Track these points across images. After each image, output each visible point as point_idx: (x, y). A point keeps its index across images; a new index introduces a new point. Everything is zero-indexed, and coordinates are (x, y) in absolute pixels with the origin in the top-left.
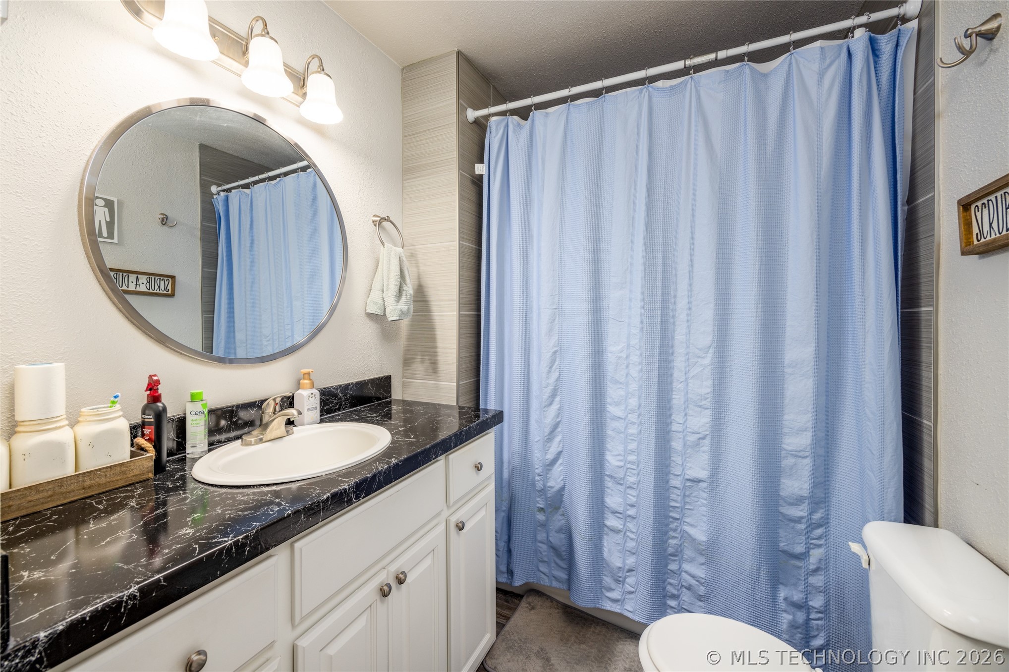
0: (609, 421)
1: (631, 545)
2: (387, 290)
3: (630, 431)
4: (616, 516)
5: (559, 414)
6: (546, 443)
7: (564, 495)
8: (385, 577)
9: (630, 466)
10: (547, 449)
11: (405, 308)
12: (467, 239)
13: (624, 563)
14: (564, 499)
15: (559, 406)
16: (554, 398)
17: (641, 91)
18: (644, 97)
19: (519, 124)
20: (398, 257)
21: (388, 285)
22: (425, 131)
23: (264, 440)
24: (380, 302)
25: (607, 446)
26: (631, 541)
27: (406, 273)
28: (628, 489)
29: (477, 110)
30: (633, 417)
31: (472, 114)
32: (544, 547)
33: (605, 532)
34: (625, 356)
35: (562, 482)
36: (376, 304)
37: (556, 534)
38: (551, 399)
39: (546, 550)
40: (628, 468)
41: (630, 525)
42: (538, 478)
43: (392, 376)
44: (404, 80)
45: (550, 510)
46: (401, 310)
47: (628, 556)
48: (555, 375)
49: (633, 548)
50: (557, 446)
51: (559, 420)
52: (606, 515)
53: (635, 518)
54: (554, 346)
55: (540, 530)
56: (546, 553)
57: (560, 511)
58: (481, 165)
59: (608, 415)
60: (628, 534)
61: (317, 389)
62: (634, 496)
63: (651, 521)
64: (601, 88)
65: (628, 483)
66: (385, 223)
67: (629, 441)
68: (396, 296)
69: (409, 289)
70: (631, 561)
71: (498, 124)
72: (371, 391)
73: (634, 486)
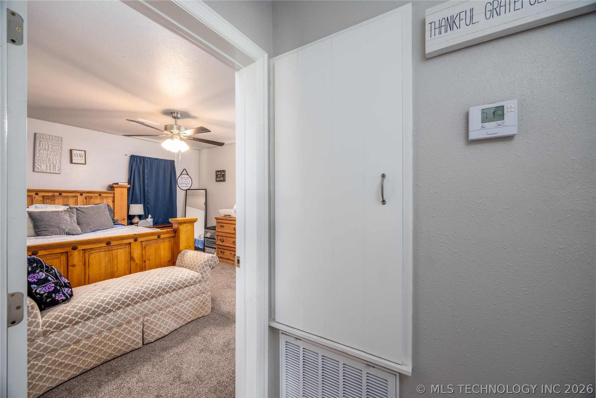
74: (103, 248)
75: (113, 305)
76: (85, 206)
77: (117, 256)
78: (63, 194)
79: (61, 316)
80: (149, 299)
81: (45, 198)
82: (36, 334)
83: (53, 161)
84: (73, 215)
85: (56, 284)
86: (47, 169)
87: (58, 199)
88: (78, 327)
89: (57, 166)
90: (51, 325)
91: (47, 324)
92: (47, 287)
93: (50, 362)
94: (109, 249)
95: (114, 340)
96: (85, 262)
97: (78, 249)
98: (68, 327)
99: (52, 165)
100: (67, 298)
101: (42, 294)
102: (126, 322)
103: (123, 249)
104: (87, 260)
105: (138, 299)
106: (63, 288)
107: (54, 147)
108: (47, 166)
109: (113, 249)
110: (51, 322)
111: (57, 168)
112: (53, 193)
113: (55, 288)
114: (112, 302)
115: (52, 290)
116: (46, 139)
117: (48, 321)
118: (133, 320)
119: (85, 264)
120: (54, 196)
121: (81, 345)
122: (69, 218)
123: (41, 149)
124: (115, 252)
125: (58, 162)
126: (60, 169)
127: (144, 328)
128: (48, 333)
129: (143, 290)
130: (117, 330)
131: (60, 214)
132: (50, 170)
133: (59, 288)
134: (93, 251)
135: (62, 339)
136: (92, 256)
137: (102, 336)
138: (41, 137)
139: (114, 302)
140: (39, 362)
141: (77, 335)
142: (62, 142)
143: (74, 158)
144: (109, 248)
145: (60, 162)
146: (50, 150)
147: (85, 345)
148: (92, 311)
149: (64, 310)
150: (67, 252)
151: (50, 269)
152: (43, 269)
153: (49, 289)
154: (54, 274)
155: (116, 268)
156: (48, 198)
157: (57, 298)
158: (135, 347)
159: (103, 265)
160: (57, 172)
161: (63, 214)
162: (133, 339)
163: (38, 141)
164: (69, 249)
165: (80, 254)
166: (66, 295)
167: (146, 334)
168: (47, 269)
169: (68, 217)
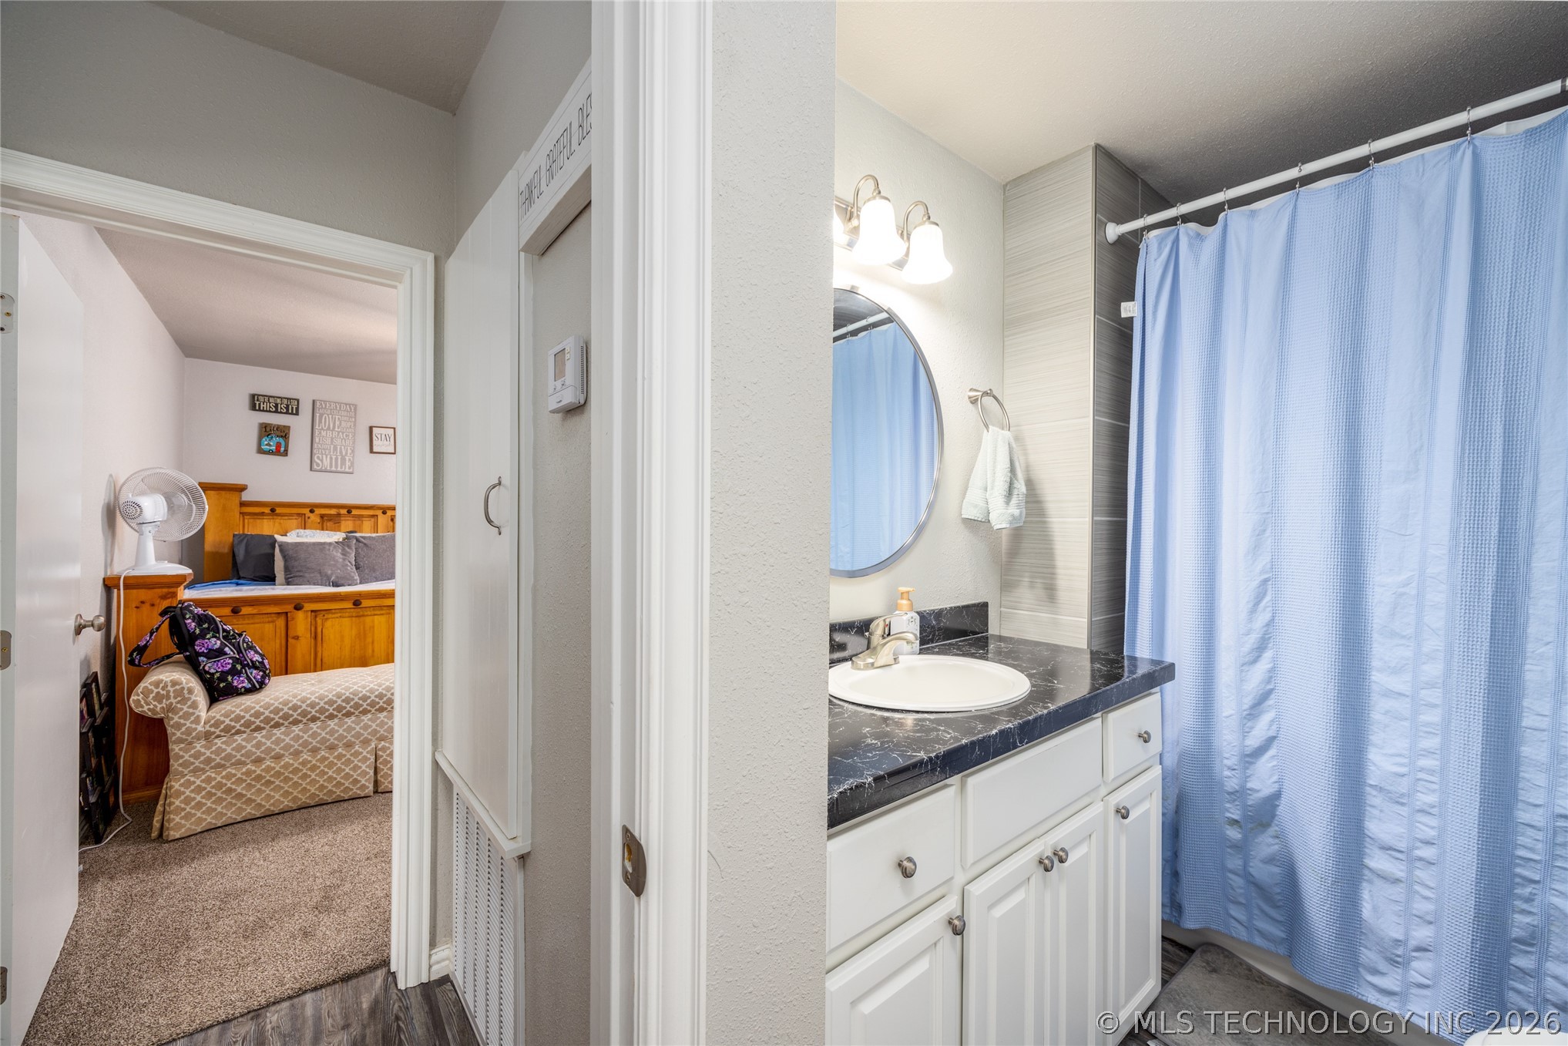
0: (1375, 697)
1: (1422, 907)
2: (992, 489)
3: (1423, 718)
4: (1390, 855)
5: (1271, 677)
6: (1246, 721)
7: (1278, 806)
8: (1043, 847)
9: (1421, 775)
10: (1247, 730)
11: (1017, 512)
12: (1104, 412)
13: (1407, 934)
14: (1278, 813)
15: (1272, 665)
16: (1262, 652)
17: (1456, 148)
18: (1462, 158)
19: (1198, 235)
20: (1007, 444)
21: (994, 481)
22: (1041, 265)
23: (875, 665)
24: (982, 504)
25: (1371, 737)
26: (1423, 900)
27: (1017, 464)
28: (1419, 814)
29: (1122, 223)
30: (1434, 696)
31: (1113, 231)
32: (1238, 881)
33: (1366, 878)
34: (1414, 592)
35: (1276, 786)
36: (976, 506)
37: (1261, 865)
38: (1256, 654)
39: (1242, 886)
40: (1419, 780)
41: (1421, 874)
42: (1227, 773)
43: (989, 604)
44: (1005, 201)
45: (1250, 826)
46: (1013, 515)
47: (1417, 925)
48: (1262, 618)
49: (1427, 913)
50: (1266, 728)
51: (1272, 687)
52: (1367, 850)
53: (1434, 864)
54: (1262, 572)
55: (1230, 854)
56: (1242, 891)
57: (1272, 830)
58: (1130, 304)
59: (1374, 687)
60: (1417, 887)
61: (918, 613)
62: (1433, 828)
63: (1472, 873)
64: (1365, 157)
65: (1418, 803)
66: (988, 401)
67: (1422, 734)
68: (1005, 496)
69: (1021, 487)
70: (1422, 934)
71: (1161, 241)
72: (965, 623)
73: (1434, 811)
74: (348, 610)
75: (320, 708)
76: (374, 535)
77: (373, 627)
78: (354, 512)
79: (234, 712)
80: (373, 711)
81: (325, 518)
82: (194, 734)
83: (341, 448)
84: (348, 550)
85: (236, 661)
86: (331, 466)
87: (345, 520)
88: (259, 736)
89: (347, 458)
90: (217, 724)
91: (212, 722)
92: (219, 664)
93: (213, 783)
94: (359, 614)
95: (320, 772)
96: (316, 633)
97: (304, 609)
98: (244, 732)
99: (339, 457)
100: (254, 685)
101: (213, 674)
102: (344, 744)
103: (385, 616)
104: (319, 630)
105: (367, 705)
106: (249, 669)
107: (343, 424)
108: (331, 458)
109: (366, 613)
110: (218, 720)
111: (348, 464)
112: (337, 511)
113: (234, 666)
114: (319, 704)
115: (227, 669)
116: (331, 410)
117: (215, 717)
118: (357, 742)
119: (316, 636)
120: (339, 515)
121: (263, 767)
122: (341, 556)
123: (322, 429)
124: (368, 620)
125: (349, 451)
126: (352, 464)
127: (378, 762)
128: (213, 737)
129: (380, 690)
130: (327, 755)
131: (328, 547)
132: (336, 467)
133: (239, 668)
134: (330, 616)
135: (233, 749)
136: (328, 624)
137: (299, 759)
138: (322, 408)
139: (322, 704)
140: (198, 779)
141: (258, 749)
142: (355, 415)
143: (375, 442)
144: (359, 612)
145: (353, 451)
146: (336, 429)
147: (268, 769)
148: (284, 714)
149: (241, 704)
150: (287, 613)
151: (233, 635)
152: (219, 633)
153: (223, 666)
154: (236, 645)
155: (370, 651)
156: (330, 518)
157: (235, 684)
158: (358, 792)
159: (347, 642)
160: (347, 470)
161: (331, 549)
162: (355, 777)
163: (318, 415)
164: (289, 608)
165: (307, 618)
166: (251, 680)
167: (382, 773)
168: (225, 634)
169: (339, 555)
